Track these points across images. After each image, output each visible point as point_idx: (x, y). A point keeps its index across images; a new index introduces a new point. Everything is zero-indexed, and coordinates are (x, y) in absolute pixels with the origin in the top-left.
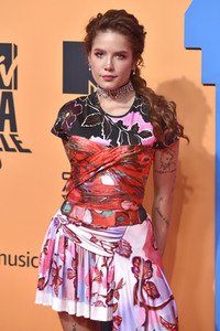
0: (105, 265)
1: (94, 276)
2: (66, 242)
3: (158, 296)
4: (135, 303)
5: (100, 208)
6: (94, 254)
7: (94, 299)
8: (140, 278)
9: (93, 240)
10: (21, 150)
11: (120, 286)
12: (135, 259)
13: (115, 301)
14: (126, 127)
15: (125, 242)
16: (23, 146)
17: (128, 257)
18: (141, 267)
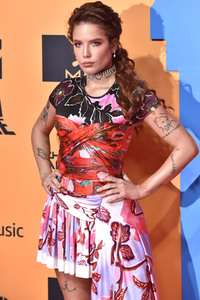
0: (88, 228)
1: (79, 238)
2: (58, 208)
3: (132, 257)
4: (112, 263)
5: (80, 179)
6: (78, 219)
7: (79, 259)
8: (118, 241)
9: (77, 206)
10: (6, 133)
11: (100, 247)
12: (113, 224)
13: (95, 260)
14: (100, 107)
15: (103, 208)
16: (8, 129)
17: (107, 221)
18: (119, 231)
